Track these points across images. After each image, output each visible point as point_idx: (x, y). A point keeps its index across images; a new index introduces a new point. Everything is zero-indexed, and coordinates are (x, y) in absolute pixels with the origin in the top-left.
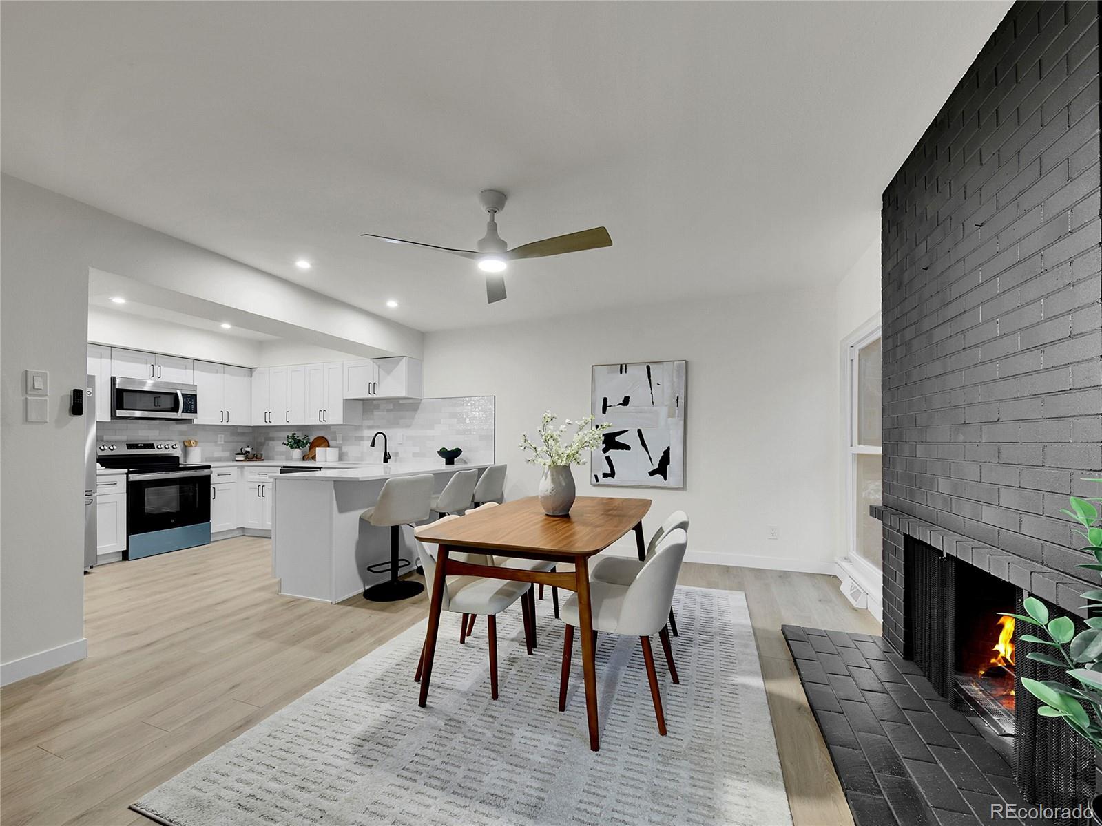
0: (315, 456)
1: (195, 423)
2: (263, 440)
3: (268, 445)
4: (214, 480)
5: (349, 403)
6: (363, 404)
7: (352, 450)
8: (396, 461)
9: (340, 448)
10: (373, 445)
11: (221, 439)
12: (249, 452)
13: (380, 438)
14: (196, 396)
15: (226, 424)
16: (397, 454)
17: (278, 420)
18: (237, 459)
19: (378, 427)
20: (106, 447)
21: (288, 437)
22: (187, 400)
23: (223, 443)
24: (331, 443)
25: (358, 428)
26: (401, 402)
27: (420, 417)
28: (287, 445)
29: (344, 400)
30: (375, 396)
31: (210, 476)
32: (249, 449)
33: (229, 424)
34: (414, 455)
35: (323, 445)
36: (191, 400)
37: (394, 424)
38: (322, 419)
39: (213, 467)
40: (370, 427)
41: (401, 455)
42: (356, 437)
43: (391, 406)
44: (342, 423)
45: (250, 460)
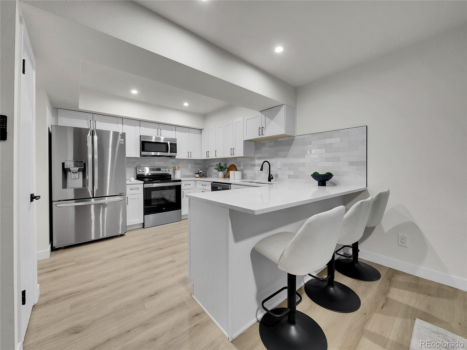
0: (229, 175)
1: (176, 158)
2: (207, 167)
3: (210, 169)
4: (183, 188)
5: (247, 143)
6: (255, 144)
7: (249, 173)
8: (276, 181)
9: (242, 171)
10: (262, 170)
11: (190, 166)
12: (201, 173)
13: (266, 165)
14: (176, 144)
15: (190, 158)
16: (277, 176)
17: (212, 156)
18: (196, 176)
19: (265, 158)
20: (140, 170)
21: (217, 165)
22: (172, 146)
23: (190, 168)
24: (238, 168)
25: (252, 159)
26: (280, 140)
27: (295, 149)
28: (217, 169)
29: (244, 141)
30: (263, 136)
31: (181, 185)
32: (201, 171)
33: (192, 158)
34: (290, 177)
35: (234, 170)
36: (174, 146)
37: (275, 155)
38: (232, 154)
39: (183, 181)
40: (260, 158)
41: (279, 176)
42: (251, 164)
43: (272, 144)
44: (242, 155)
45: (201, 177)
